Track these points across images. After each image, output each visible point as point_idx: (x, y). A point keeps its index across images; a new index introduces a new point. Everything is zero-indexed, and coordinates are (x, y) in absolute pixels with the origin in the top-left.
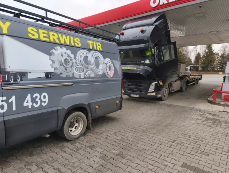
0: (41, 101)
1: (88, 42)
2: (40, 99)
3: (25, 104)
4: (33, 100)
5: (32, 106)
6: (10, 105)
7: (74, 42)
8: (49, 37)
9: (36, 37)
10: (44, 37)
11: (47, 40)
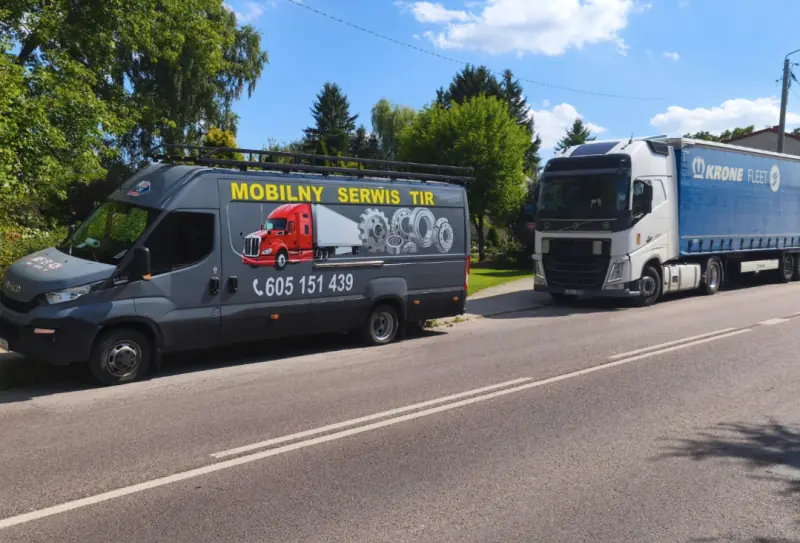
0: (346, 285)
1: (411, 193)
2: (345, 281)
3: (330, 286)
4: (338, 283)
5: (336, 289)
6: (318, 285)
7: (391, 198)
8: (359, 198)
9: (345, 201)
10: (355, 198)
11: (357, 201)
